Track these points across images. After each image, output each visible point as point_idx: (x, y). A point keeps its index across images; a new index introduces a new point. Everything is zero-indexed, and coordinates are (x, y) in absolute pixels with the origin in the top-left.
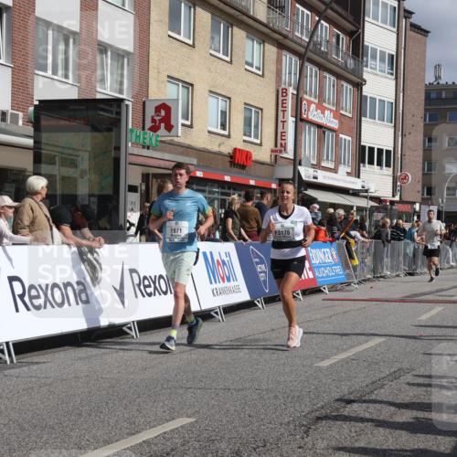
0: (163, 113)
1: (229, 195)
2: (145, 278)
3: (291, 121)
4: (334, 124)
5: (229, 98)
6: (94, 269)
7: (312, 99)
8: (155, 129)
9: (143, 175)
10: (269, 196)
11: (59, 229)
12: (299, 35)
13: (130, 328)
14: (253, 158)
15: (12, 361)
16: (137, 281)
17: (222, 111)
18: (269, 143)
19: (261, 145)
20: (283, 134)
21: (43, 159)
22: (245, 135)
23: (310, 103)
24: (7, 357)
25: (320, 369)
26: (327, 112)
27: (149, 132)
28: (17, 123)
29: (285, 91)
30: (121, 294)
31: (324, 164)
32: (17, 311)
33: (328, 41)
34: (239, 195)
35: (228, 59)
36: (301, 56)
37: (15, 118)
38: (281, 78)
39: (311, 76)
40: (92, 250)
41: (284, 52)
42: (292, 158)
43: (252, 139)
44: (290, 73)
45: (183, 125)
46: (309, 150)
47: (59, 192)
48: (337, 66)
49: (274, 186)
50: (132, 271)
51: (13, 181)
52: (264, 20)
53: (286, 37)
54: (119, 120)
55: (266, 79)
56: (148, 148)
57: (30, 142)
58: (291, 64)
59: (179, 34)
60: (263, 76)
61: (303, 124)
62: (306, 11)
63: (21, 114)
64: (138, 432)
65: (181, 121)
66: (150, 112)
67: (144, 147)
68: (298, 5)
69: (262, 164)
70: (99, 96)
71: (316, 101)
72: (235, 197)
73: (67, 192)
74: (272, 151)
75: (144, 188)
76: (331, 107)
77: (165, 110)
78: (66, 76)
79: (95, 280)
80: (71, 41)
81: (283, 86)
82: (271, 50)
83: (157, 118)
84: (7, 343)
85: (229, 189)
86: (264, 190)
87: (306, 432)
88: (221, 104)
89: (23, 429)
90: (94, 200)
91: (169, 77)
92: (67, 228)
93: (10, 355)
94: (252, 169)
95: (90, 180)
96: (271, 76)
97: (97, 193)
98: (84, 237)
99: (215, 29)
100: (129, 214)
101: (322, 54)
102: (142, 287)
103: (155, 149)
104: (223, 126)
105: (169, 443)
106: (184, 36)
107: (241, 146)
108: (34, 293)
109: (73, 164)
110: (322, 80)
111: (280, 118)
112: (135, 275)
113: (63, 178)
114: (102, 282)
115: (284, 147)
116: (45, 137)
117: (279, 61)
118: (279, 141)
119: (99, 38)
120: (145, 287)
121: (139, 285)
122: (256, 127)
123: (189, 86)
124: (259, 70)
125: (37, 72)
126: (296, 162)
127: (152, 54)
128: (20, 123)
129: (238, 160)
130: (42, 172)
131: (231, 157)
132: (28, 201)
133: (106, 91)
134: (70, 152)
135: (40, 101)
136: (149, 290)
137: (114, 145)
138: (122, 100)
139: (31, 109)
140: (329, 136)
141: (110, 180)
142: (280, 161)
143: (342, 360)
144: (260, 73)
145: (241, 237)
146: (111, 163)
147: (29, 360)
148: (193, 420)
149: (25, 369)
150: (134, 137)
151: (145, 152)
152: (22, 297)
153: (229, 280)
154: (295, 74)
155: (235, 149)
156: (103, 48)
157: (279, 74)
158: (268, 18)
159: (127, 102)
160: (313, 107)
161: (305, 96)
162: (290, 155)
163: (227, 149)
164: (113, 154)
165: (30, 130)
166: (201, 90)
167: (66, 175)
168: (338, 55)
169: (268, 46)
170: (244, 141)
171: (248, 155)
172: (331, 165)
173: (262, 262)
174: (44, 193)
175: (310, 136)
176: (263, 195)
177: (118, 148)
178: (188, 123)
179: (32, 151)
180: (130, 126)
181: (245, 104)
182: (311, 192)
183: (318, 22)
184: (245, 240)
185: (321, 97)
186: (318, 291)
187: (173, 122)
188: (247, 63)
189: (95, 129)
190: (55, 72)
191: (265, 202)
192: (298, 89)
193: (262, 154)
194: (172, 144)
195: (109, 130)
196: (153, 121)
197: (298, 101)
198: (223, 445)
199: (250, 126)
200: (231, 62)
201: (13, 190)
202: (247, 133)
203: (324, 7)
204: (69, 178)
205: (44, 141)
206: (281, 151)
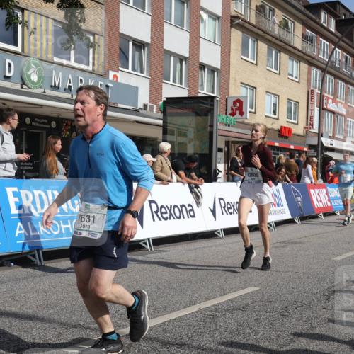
0: (238, 105)
1: (278, 154)
2: (228, 203)
3: (316, 110)
4: (344, 112)
5: (278, 96)
6: (198, 197)
7: (330, 96)
8: (233, 114)
9: (226, 142)
10: (304, 155)
11: (177, 173)
12: (321, 57)
13: (219, 233)
14: (293, 132)
15: (151, 249)
16: (223, 205)
17: (274, 104)
18: (302, 123)
19: (297, 124)
20: (312, 118)
21: (168, 131)
22: (288, 118)
23: (328, 98)
24: (148, 247)
25: (335, 262)
26: (339, 104)
27: (229, 116)
28: (153, 111)
29: (313, 92)
30: (214, 212)
31: (336, 136)
32: (154, 220)
33: (340, 61)
34: (284, 155)
35: (278, 72)
36: (323, 70)
37: (151, 108)
38: (310, 83)
39: (329, 82)
40: (197, 186)
41: (312, 68)
42: (317, 132)
43: (292, 121)
44: (316, 80)
45: (250, 112)
46: (327, 128)
47: (176, 152)
48: (346, 75)
49: (305, 149)
50: (220, 199)
51: (151, 145)
52: (300, 48)
53: (314, 58)
54: (213, 109)
55: (301, 84)
56: (229, 125)
57: (161, 122)
58: (316, 74)
59: (248, 57)
60: (299, 82)
61: (324, 111)
62: (326, 43)
63: (155, 106)
64: (225, 294)
65: (249, 110)
66: (230, 104)
67: (226, 125)
68: (321, 39)
69: (298, 135)
70: (200, 95)
71: (332, 97)
72: (282, 155)
73: (181, 151)
74: (305, 128)
75: (226, 149)
76: (342, 101)
77: (239, 103)
78: (181, 83)
79: (198, 203)
80: (184, 62)
81: (312, 88)
82: (304, 66)
83: (234, 108)
84: (149, 239)
85: (278, 150)
86: (300, 152)
87: (328, 299)
88: (273, 99)
89: (158, 288)
90: (197, 156)
91: (242, 83)
92: (182, 173)
93: (150, 246)
94: (291, 138)
95: (194, 145)
96: (304, 81)
97: (199, 152)
98: (192, 179)
99: (270, 54)
100: (218, 165)
101: (335, 68)
102: (226, 209)
103: (233, 126)
104: (274, 113)
105: (244, 302)
106: (251, 58)
107: (285, 125)
108: (163, 210)
109: (185, 135)
110: (336, 85)
111: (310, 108)
112: (222, 201)
113: (180, 144)
114: (203, 205)
115: (312, 125)
116: (169, 119)
117: (309, 73)
118: (309, 122)
119: (200, 61)
120: (228, 208)
121: (224, 208)
122: (295, 113)
123: (253, 88)
124: (297, 78)
125: (164, 81)
126: (320, 135)
127: (231, 69)
128: (155, 111)
129: (283, 133)
130: (168, 139)
131: (279, 131)
132: (160, 157)
133: (204, 92)
134: (184, 128)
135: (167, 98)
136: (231, 211)
137: (209, 124)
138: (215, 97)
139: (161, 103)
140: (340, 119)
141: (207, 144)
142: (309, 134)
143: (350, 257)
144: (298, 80)
145: (286, 180)
146: (208, 134)
147: (160, 249)
148: (258, 288)
149: (159, 254)
150: (220, 119)
151: (227, 128)
152: (156, 212)
153: (278, 206)
154: (319, 81)
155: (282, 127)
156: (202, 67)
157: (309, 80)
158: (302, 47)
159: (218, 99)
160: (330, 101)
161: (325, 95)
162: (316, 130)
163: (277, 126)
164: (209, 129)
165: (161, 115)
166: (261, 91)
167: (182, 141)
168: (346, 69)
169: (302, 64)
170: (288, 122)
171: (289, 130)
172: (342, 137)
173: (299, 196)
174: (169, 152)
175: (328, 119)
176: (300, 155)
177: (212, 126)
178: (253, 111)
179: (161, 128)
180: (219, 113)
181: (288, 99)
182: (328, 153)
183: (334, 49)
184: (288, 182)
185: (336, 95)
186: (333, 214)
187: (244, 110)
188: (290, 75)
189: (198, 114)
190: (174, 81)
191: (301, 159)
192: (321, 90)
193: (299, 130)
194: (243, 123)
195: (206, 115)
196: (232, 109)
197: (321, 97)
198: (277, 305)
199: (291, 113)
200: (279, 74)
201: (150, 150)
202: (289, 117)
203: (337, 40)
204: (183, 143)
205: (168, 121)
206: (310, 128)
